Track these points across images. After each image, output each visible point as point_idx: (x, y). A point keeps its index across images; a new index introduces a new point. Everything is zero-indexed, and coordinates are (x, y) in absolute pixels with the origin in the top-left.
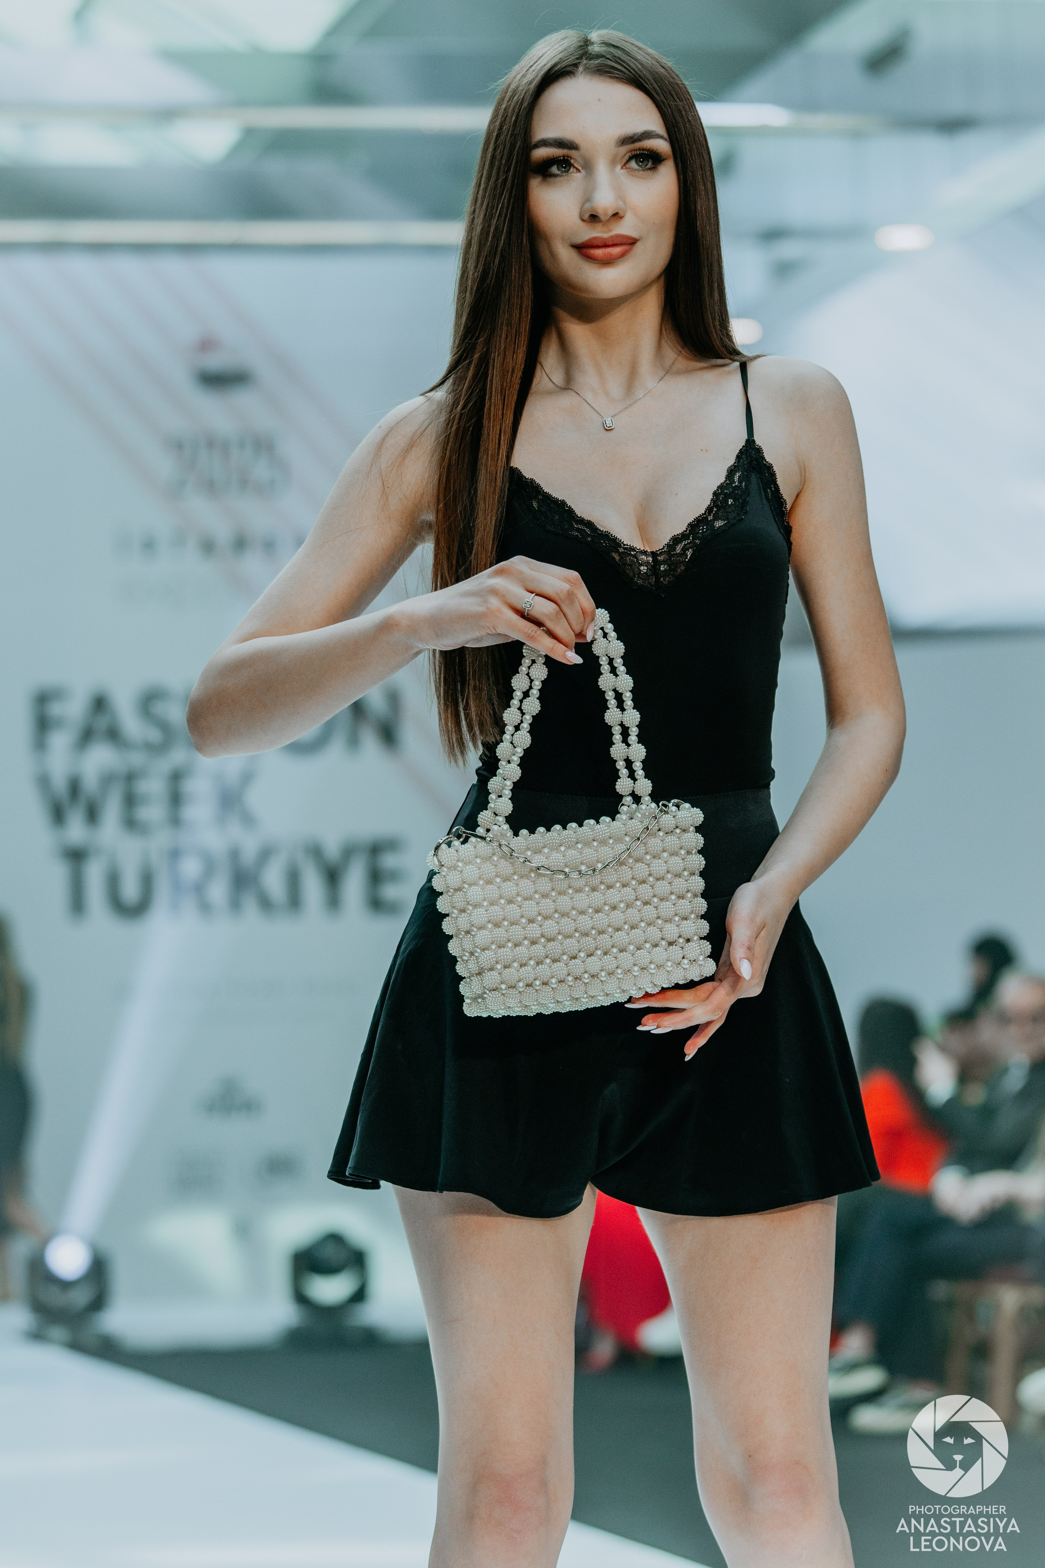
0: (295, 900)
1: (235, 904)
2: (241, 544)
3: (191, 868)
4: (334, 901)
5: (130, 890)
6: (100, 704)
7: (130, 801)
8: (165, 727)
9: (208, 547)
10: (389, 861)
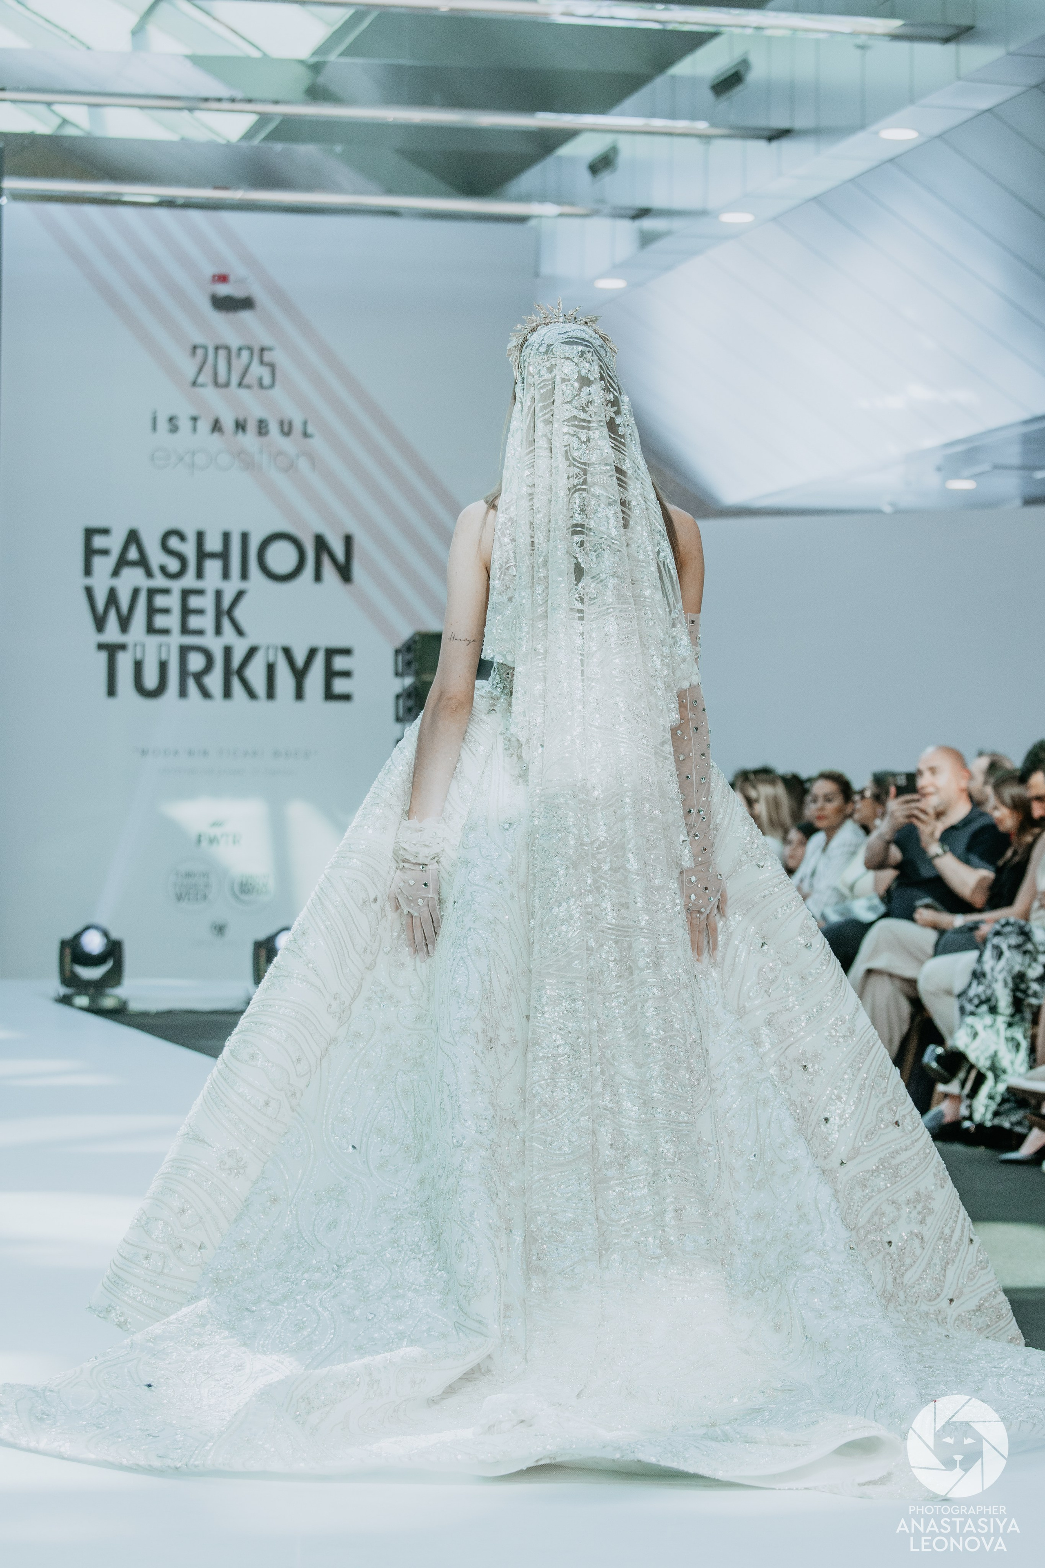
0: (271, 694)
1: (227, 693)
2: (240, 426)
3: (196, 662)
4: (299, 694)
5: (151, 680)
6: (133, 537)
7: (152, 611)
8: (181, 557)
9: (216, 427)
10: (340, 663)
